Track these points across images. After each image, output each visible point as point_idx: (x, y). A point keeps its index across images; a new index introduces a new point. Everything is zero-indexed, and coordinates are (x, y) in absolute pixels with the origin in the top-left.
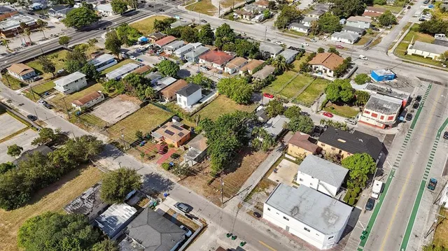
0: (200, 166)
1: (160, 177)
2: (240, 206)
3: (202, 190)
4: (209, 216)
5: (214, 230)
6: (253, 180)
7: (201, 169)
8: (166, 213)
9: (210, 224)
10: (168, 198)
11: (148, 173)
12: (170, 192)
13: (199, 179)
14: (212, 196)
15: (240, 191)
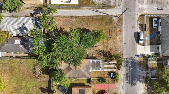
0: (98, 55)
1: (127, 74)
2: (114, 7)
3: (118, 38)
4: (134, 19)
5: (141, 10)
6: (86, 12)
7: (100, 52)
8: (150, 45)
9: (138, 14)
10: (139, 54)
11: (129, 85)
12: (133, 56)
13: (109, 47)
14: (118, 29)
15: (101, 14)
